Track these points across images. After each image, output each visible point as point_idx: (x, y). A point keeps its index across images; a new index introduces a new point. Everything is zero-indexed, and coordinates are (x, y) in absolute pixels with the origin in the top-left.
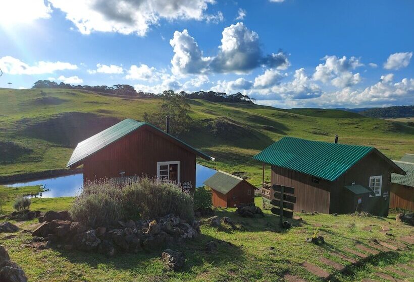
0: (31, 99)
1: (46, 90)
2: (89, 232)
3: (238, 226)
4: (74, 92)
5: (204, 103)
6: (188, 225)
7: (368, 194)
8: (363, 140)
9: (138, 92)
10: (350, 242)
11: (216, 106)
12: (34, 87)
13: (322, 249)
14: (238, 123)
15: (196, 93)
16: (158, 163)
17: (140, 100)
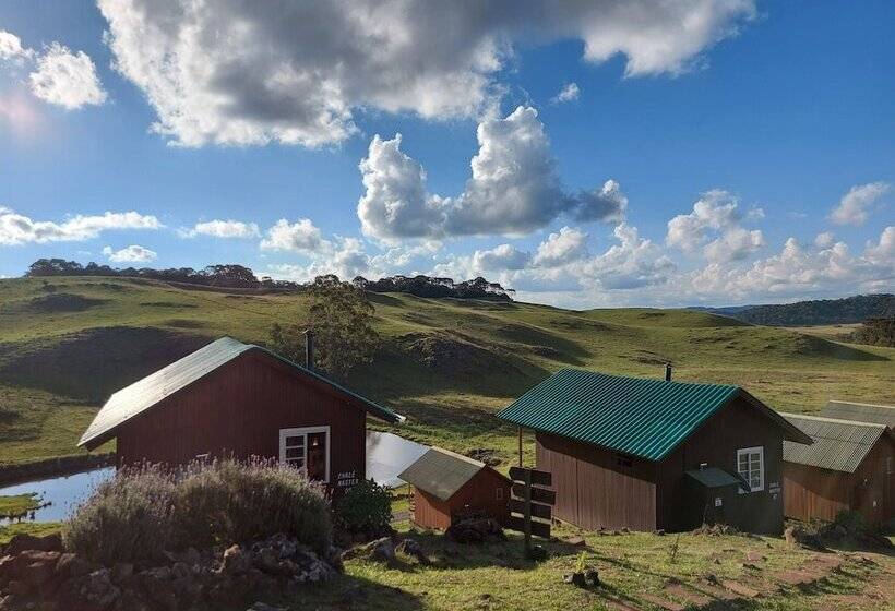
0: (21, 299)
1: (53, 281)
2: (97, 573)
3: (433, 559)
4: (119, 284)
5: (406, 300)
6: (313, 555)
7: (735, 487)
8: (745, 374)
9: (260, 279)
10: (654, 583)
11: (431, 306)
12: (28, 274)
13: (592, 595)
14: (479, 342)
15: (389, 281)
16: (282, 432)
17: (266, 297)
